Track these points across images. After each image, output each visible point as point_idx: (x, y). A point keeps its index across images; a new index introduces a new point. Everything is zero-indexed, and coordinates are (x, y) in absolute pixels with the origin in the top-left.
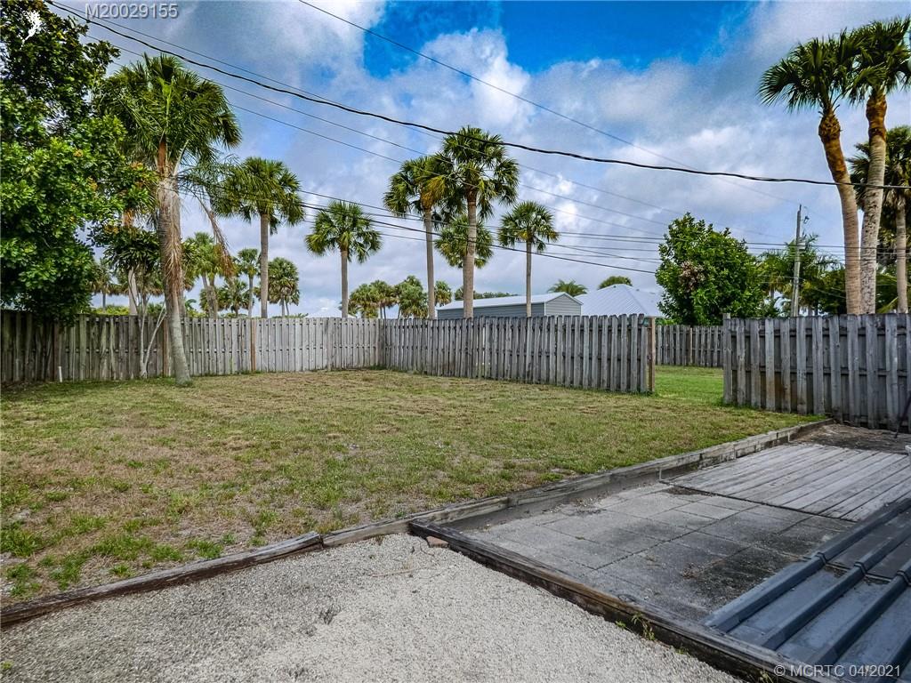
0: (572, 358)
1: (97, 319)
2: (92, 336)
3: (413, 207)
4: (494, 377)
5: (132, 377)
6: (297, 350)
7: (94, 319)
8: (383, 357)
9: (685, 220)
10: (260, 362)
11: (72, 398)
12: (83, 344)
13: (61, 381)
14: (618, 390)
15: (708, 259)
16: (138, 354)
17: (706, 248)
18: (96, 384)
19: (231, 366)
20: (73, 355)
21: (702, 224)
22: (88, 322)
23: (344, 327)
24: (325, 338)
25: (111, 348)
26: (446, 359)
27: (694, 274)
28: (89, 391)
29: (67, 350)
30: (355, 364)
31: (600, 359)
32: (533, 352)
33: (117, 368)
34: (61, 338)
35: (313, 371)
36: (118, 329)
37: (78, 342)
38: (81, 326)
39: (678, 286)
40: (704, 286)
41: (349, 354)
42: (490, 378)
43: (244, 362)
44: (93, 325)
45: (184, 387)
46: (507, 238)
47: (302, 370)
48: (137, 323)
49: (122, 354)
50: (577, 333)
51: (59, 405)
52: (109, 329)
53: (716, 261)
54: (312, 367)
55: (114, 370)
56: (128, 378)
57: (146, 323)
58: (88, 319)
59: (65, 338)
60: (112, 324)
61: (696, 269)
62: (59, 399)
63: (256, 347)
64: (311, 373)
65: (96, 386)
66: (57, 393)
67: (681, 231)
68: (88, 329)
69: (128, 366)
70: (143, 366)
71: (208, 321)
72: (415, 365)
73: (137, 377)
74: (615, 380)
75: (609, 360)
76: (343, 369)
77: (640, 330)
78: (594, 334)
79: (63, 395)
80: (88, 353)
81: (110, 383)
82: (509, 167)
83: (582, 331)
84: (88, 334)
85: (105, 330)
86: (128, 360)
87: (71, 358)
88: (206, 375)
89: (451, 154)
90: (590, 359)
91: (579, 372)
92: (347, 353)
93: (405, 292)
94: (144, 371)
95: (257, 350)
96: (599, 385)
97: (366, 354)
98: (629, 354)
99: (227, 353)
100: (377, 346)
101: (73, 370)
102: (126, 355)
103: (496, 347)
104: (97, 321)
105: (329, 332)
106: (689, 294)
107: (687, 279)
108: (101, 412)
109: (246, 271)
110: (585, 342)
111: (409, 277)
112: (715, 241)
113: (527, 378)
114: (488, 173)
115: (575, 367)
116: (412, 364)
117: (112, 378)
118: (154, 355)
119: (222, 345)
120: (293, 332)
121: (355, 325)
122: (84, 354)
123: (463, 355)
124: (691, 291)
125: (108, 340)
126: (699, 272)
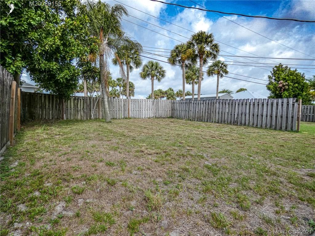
0: (258, 116)
1: (77, 98)
2: (75, 104)
3: (178, 62)
4: (220, 122)
5: (88, 119)
6: (144, 110)
7: (76, 98)
8: (173, 114)
9: (280, 66)
10: (131, 115)
11: (70, 126)
12: (72, 106)
13: (65, 119)
14: (281, 129)
15: (289, 80)
16: (90, 110)
17: (288, 76)
18: (77, 121)
19: (121, 116)
20: (69, 111)
21: (286, 67)
22: (74, 99)
23: (159, 103)
24: (153, 106)
25: (81, 108)
26: (199, 115)
27: (283, 86)
28: (76, 124)
29: (67, 109)
30: (163, 116)
31: (271, 117)
32: (238, 113)
33: (83, 115)
34: (65, 104)
35: (149, 118)
36: (84, 101)
37: (71, 106)
38: (72, 100)
39: (277, 90)
40: (287, 90)
41: (161, 113)
42: (218, 123)
43: (126, 115)
44: (75, 100)
45: (109, 123)
46: (210, 73)
47: (145, 118)
48: (90, 99)
49: (85, 110)
50: (260, 106)
51: (66, 129)
52: (81, 101)
53: (292, 81)
54: (148, 117)
55: (82, 116)
56: (87, 119)
57: (93, 100)
58: (74, 98)
59: (66, 104)
60: (82, 99)
61: (285, 84)
62: (66, 127)
63: (130, 109)
64: (148, 119)
65: (78, 122)
66: (65, 124)
67: (278, 70)
68: (74, 101)
69: (87, 114)
70: (92, 115)
71: (114, 99)
72: (186, 117)
73: (90, 119)
74: (279, 125)
75: (276, 117)
76: (159, 118)
77: (293, 105)
78: (269, 106)
79: (67, 125)
80: (74, 110)
81: (81, 121)
82: (216, 46)
83: (263, 105)
84: (74, 103)
85: (79, 102)
86: (87, 113)
87: (68, 111)
88: (113, 119)
89: (194, 42)
90: (267, 116)
91: (261, 122)
92: (160, 112)
93: (168, 93)
94: (92, 117)
95: (130, 110)
96: (271, 127)
97: (167, 113)
98: (287, 115)
99: (120, 111)
100: (170, 110)
101: (69, 116)
102: (86, 111)
103: (221, 111)
104: (77, 99)
105: (155, 104)
106: (281, 93)
107: (281, 88)
108: (83, 132)
109: (118, 85)
110: (264, 109)
111: (169, 88)
112: (292, 74)
113: (235, 123)
114: (208, 49)
115: (259, 119)
116: (185, 117)
117: (82, 119)
118: (96, 111)
119: (118, 108)
120: (142, 104)
121: (163, 102)
122: (72, 110)
123: (206, 114)
124: (282, 92)
125: (80, 105)
126: (286, 85)
